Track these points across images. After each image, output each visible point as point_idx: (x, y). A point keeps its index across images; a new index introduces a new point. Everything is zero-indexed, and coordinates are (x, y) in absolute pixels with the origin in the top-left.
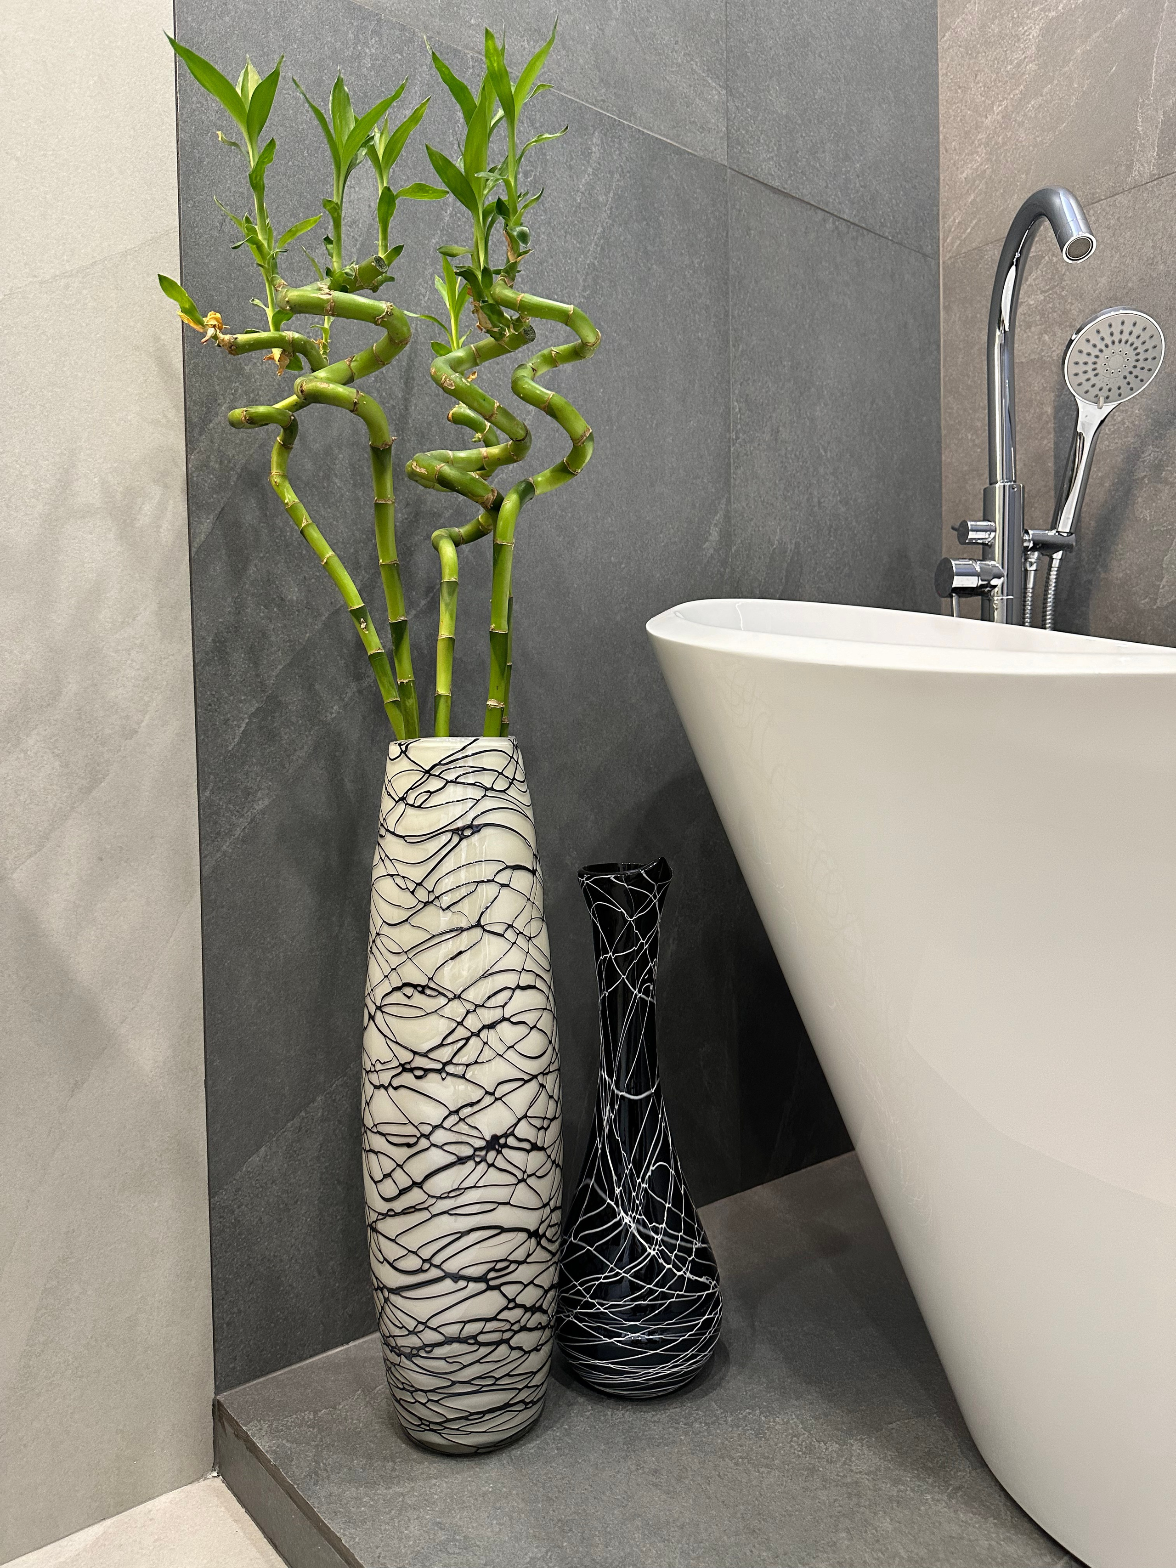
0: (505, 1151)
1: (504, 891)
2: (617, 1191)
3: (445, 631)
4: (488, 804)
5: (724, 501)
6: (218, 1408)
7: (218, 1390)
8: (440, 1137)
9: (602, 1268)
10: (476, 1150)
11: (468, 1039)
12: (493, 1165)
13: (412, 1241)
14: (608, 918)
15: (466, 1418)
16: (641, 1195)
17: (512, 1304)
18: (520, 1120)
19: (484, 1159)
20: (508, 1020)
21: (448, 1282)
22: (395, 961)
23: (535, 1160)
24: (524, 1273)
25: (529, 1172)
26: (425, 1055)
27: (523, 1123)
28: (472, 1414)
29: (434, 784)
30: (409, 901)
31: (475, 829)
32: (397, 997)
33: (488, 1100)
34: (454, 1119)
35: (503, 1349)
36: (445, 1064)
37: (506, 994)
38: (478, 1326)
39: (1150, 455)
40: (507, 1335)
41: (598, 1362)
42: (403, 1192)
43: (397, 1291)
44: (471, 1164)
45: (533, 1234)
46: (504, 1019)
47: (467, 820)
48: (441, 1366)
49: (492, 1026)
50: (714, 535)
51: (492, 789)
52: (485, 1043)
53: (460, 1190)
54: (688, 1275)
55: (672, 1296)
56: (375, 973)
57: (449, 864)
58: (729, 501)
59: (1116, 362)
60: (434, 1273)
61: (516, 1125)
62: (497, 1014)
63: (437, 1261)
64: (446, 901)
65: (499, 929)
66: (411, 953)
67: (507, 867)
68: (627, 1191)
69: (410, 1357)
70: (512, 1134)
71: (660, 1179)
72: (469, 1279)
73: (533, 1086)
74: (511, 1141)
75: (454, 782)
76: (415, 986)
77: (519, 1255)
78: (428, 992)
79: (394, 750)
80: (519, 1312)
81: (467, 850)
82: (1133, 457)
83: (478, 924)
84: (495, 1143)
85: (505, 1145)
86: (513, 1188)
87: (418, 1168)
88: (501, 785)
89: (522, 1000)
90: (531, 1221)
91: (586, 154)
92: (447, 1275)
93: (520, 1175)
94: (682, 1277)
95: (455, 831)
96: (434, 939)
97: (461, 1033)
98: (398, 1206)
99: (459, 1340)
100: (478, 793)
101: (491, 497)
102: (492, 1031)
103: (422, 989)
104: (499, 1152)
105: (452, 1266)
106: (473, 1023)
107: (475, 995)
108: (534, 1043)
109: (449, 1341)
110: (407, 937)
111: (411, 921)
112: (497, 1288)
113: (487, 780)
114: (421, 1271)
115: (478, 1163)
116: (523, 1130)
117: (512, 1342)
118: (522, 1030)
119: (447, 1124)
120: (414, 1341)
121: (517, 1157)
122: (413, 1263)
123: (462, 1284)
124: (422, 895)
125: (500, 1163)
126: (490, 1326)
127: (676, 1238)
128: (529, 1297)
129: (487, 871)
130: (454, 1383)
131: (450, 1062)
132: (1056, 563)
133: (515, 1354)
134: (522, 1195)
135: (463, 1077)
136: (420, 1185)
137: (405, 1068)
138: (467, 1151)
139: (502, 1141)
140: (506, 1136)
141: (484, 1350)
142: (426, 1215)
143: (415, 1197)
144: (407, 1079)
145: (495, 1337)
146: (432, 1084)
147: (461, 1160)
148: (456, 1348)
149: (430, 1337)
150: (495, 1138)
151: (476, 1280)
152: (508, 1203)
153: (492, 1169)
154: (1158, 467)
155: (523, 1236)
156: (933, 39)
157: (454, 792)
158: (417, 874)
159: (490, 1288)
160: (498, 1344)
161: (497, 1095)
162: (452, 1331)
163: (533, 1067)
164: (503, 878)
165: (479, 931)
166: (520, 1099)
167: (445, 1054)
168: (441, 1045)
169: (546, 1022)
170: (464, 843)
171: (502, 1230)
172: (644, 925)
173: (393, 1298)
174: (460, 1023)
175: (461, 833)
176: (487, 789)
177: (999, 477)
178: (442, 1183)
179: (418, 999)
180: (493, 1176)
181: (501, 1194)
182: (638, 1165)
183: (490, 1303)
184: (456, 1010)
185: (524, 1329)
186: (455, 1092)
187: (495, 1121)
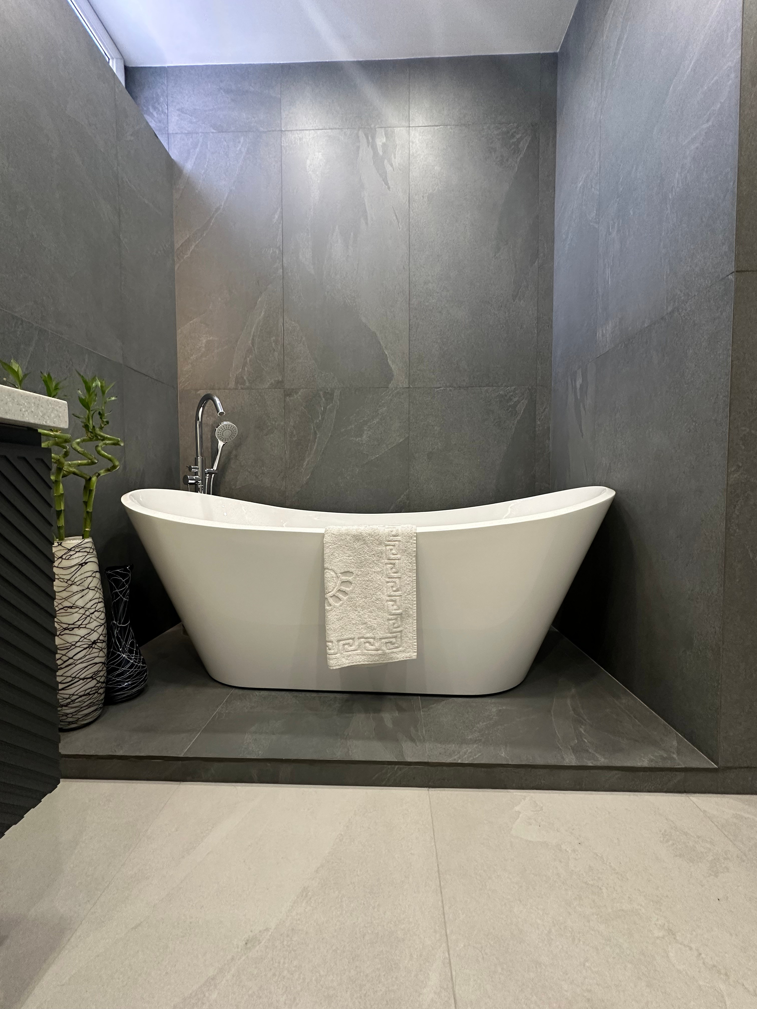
0: (97, 644)
1: (94, 578)
2: (121, 650)
4: (88, 557)
5: (124, 457)
8: (78, 644)
9: (118, 669)
10: (89, 645)
11: (86, 618)
12: (94, 648)
13: (68, 674)
14: (117, 582)
15: (85, 716)
16: (128, 649)
17: (99, 682)
18: (100, 635)
19: (92, 647)
20: (97, 611)
21: (81, 681)
22: (62, 601)
24: (101, 674)
25: (103, 647)
26: (73, 624)
27: (101, 636)
28: (87, 714)
29: (72, 553)
31: (86, 563)
32: (62, 611)
33: (93, 632)
34: (83, 639)
35: (96, 694)
36: (80, 625)
37: (96, 605)
38: (90, 690)
39: (234, 452)
40: (97, 691)
41: (117, 694)
43: (63, 689)
44: (88, 649)
46: (96, 611)
47: (84, 561)
48: (79, 704)
49: (93, 613)
51: (89, 552)
52: (91, 618)
53: (85, 656)
54: (141, 665)
55: (138, 671)
57: (79, 573)
58: (125, 457)
59: (228, 433)
61: (100, 637)
62: (94, 610)
63: (77, 676)
64: (78, 583)
65: (93, 588)
66: (66, 599)
67: (95, 572)
68: (123, 649)
69: (66, 706)
70: (99, 639)
71: (132, 645)
72: (87, 678)
73: (103, 626)
74: (99, 641)
75: (79, 551)
76: (68, 607)
77: (101, 669)
78: (74, 608)
80: (100, 684)
81: (82, 570)
82: (230, 453)
83: (88, 588)
84: (94, 642)
85: (97, 642)
86: (98, 653)
88: (91, 551)
90: (103, 660)
92: (81, 679)
93: (101, 649)
94: (140, 666)
95: (80, 565)
96: (74, 594)
97: (84, 616)
99: (84, 695)
100: (86, 554)
101: (88, 477)
102: (93, 615)
103: (71, 607)
104: (96, 644)
106: (88, 613)
107: (88, 606)
108: (102, 616)
109: (81, 696)
110: (64, 594)
111: (66, 590)
112: (95, 679)
113: (88, 550)
114: (72, 681)
115: (90, 648)
117: (99, 692)
118: (100, 613)
119: (81, 640)
120: (68, 701)
121: (100, 645)
123: (85, 680)
124: (70, 582)
125: (96, 647)
126: (93, 689)
127: (137, 657)
128: (102, 680)
129: (89, 574)
130: (82, 707)
131: (81, 624)
132: (213, 477)
133: (99, 695)
135: (85, 627)
136: (72, 658)
137: (65, 629)
139: (96, 641)
140: (97, 640)
142: (74, 665)
143: (71, 661)
144: (67, 632)
145: (94, 692)
146: (76, 631)
148: (83, 698)
149: (75, 697)
150: (95, 641)
151: (89, 678)
152: (98, 657)
153: (94, 649)
154: (236, 456)
155: (101, 664)
157: (78, 555)
158: (68, 577)
159: (93, 679)
160: (94, 694)
161: (95, 630)
162: (82, 693)
163: (102, 622)
165: (88, 589)
167: (79, 623)
168: (78, 621)
170: (83, 567)
171: (96, 663)
173: (61, 691)
174: (83, 614)
175: (82, 565)
176: (88, 552)
177: (199, 455)
179: (69, 610)
180: (94, 650)
181: (96, 655)
182: (126, 642)
183: (94, 682)
184: (82, 611)
186: (82, 632)
187: (94, 637)
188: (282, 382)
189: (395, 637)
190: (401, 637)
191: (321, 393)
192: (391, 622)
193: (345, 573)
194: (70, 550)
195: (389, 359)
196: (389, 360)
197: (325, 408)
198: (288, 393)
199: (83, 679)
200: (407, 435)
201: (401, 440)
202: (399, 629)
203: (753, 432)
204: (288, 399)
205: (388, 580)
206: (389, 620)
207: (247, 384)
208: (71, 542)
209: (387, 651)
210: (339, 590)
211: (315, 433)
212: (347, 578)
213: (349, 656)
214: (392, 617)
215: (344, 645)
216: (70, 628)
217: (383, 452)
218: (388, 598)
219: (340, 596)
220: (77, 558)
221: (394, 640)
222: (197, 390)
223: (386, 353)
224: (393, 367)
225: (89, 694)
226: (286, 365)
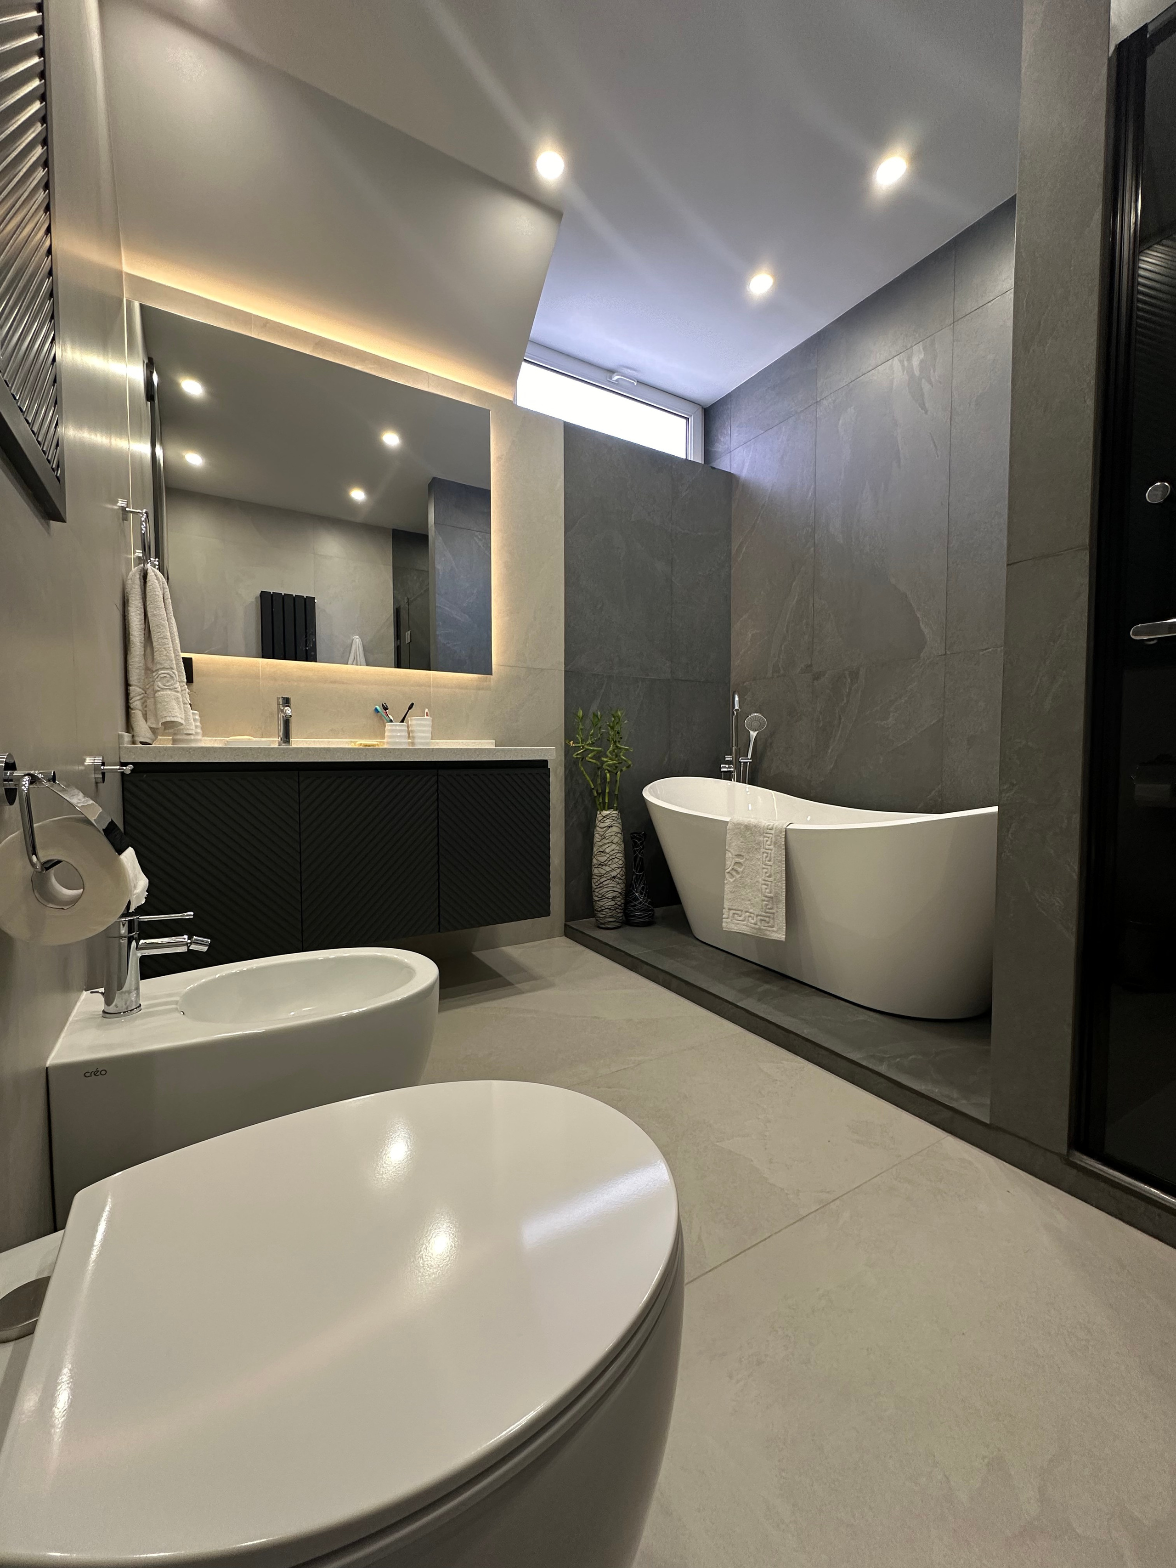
1: (616, 837)
2: (635, 889)
3: (607, 791)
4: (613, 822)
6: (565, 925)
7: (565, 922)
8: (605, 876)
9: (632, 902)
13: (600, 892)
14: (635, 844)
15: (611, 923)
16: (639, 890)
17: (616, 904)
18: (618, 874)
19: (612, 880)
21: (606, 899)
22: (598, 847)
23: (620, 881)
24: (618, 899)
26: (603, 863)
28: (609, 921)
29: (605, 819)
30: (600, 838)
31: (612, 826)
32: (598, 853)
33: (613, 871)
34: (607, 873)
35: (615, 911)
37: (616, 854)
38: (611, 906)
39: (770, 740)
41: (630, 917)
42: (599, 884)
43: (598, 901)
44: (610, 881)
45: (620, 893)
46: (616, 858)
47: (610, 825)
48: (604, 913)
49: (614, 859)
50: (666, 759)
52: (613, 861)
53: (608, 884)
54: (647, 904)
55: (646, 909)
56: (595, 849)
57: (607, 832)
59: (755, 724)
60: (604, 897)
62: (614, 857)
64: (607, 838)
65: (615, 843)
66: (600, 846)
67: (617, 833)
68: (637, 889)
69: (599, 912)
71: (643, 888)
72: (609, 899)
73: (620, 869)
74: (617, 878)
75: (608, 818)
77: (618, 896)
79: (598, 813)
80: (619, 906)
81: (610, 830)
83: (612, 842)
84: (614, 877)
87: (602, 880)
88: (616, 819)
89: (618, 855)
90: (620, 891)
91: (638, 686)
93: (620, 884)
96: (605, 844)
97: (609, 859)
98: (598, 887)
100: (612, 820)
103: (602, 852)
104: (615, 879)
105: (607, 896)
106: (611, 858)
107: (611, 853)
108: (621, 862)
109: (606, 909)
110: (600, 844)
111: (601, 841)
113: (614, 818)
114: (602, 897)
116: (618, 876)
118: (619, 860)
120: (600, 909)
121: (617, 880)
122: (600, 896)
124: (602, 837)
125: (615, 881)
126: (613, 908)
127: (645, 898)
128: (619, 903)
129: (613, 833)
130: (608, 917)
132: (748, 765)
133: (617, 913)
134: (618, 886)
135: (609, 866)
137: (600, 865)
138: (609, 878)
140: (616, 876)
141: (611, 911)
142: (602, 888)
143: (601, 885)
144: (600, 866)
146: (604, 867)
147: (609, 879)
148: (607, 910)
149: (603, 908)
151: (611, 899)
154: (771, 744)
155: (618, 893)
156: (730, 629)
157: (608, 820)
158: (602, 833)
159: (615, 901)
161: (615, 870)
162: (606, 907)
163: (621, 866)
164: (616, 835)
166: (618, 871)
167: (606, 863)
168: (605, 861)
169: (623, 859)
171: (614, 891)
172: (641, 844)
173: (597, 902)
175: (609, 827)
176: (614, 820)
177: (734, 745)
178: (604, 883)
179: (602, 854)
180: (613, 882)
181: (615, 886)
182: (639, 885)
183: (613, 903)
184: (608, 856)
185: (618, 908)
186: (608, 869)
187: (614, 874)
188: (811, 665)
189: (769, 917)
190: (773, 919)
191: (847, 672)
192: (765, 903)
193: (739, 856)
194: (604, 817)
195: (921, 621)
196: (921, 624)
197: (850, 689)
198: (817, 677)
199: (607, 898)
200: (941, 715)
201: (934, 722)
202: (771, 911)
203: (1030, 744)
204: (816, 683)
205: (764, 866)
206: (763, 901)
207: (782, 672)
208: (605, 813)
209: (762, 927)
210: (733, 869)
211: (840, 719)
212: (739, 860)
213: (738, 924)
214: (765, 898)
215: (734, 914)
216: (601, 865)
217: (911, 737)
218: (763, 882)
219: (734, 873)
220: (608, 822)
221: (767, 919)
222: (744, 683)
223: (918, 616)
224: (926, 631)
225: (610, 909)
226: (815, 647)
